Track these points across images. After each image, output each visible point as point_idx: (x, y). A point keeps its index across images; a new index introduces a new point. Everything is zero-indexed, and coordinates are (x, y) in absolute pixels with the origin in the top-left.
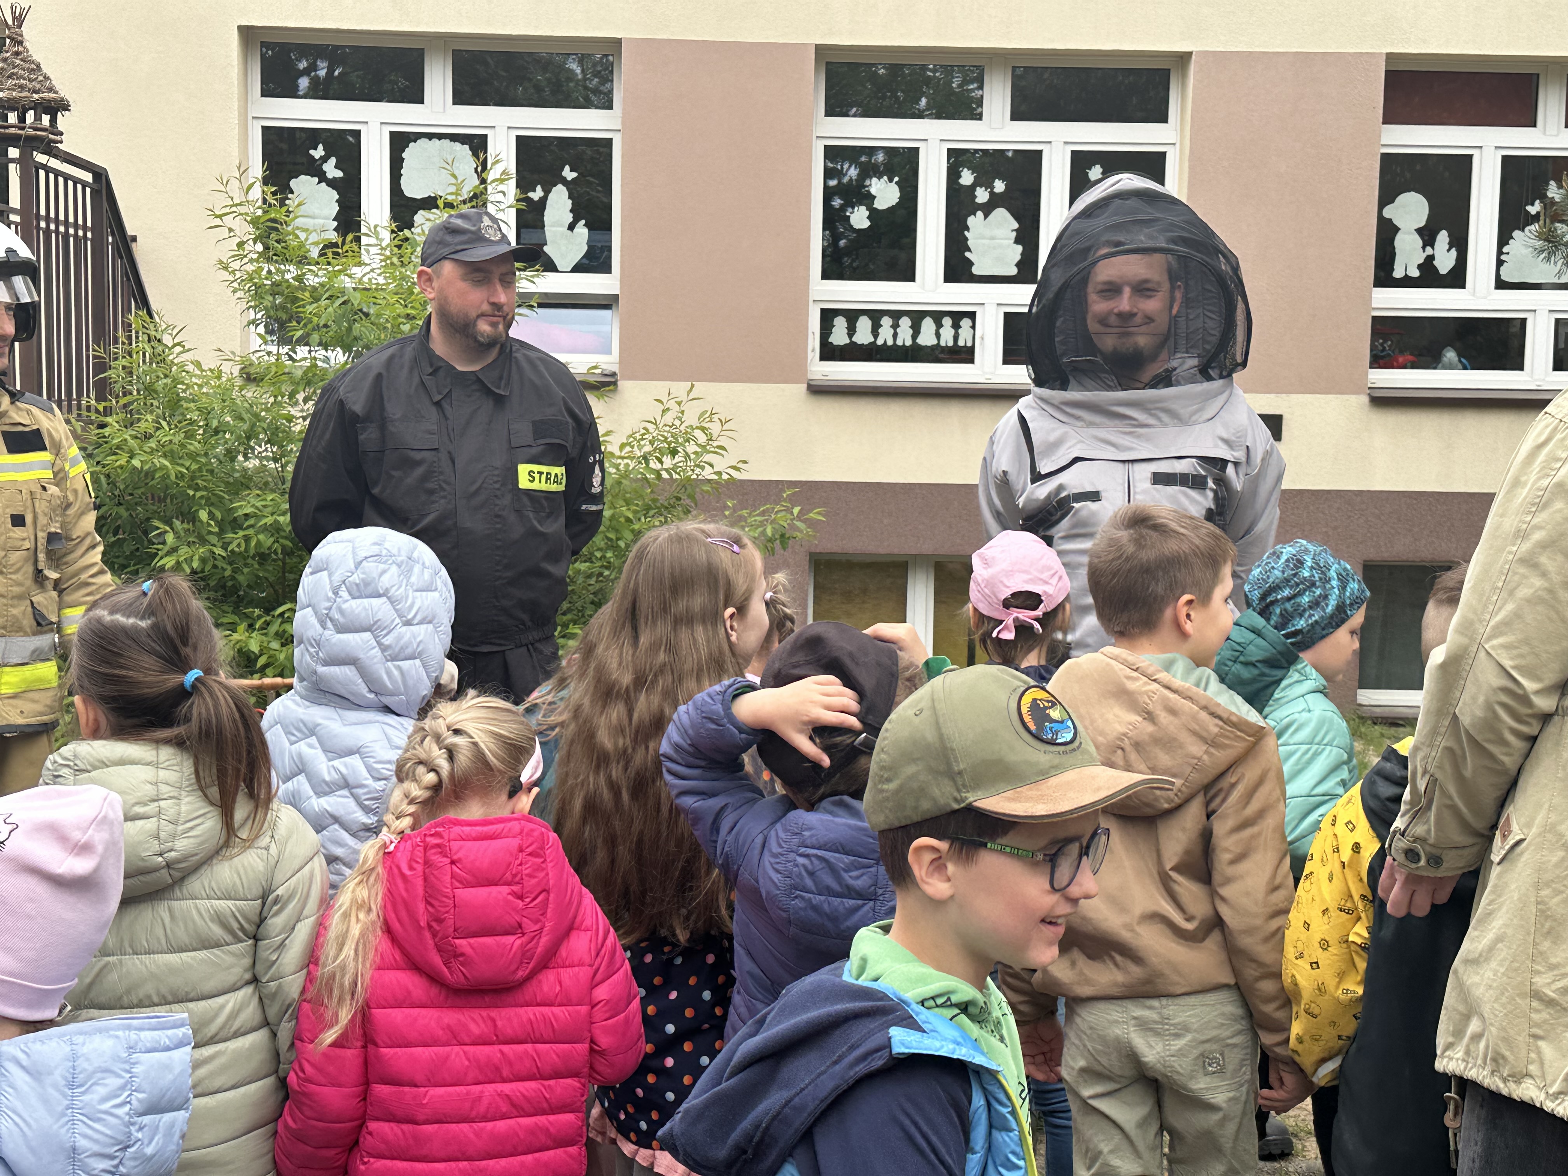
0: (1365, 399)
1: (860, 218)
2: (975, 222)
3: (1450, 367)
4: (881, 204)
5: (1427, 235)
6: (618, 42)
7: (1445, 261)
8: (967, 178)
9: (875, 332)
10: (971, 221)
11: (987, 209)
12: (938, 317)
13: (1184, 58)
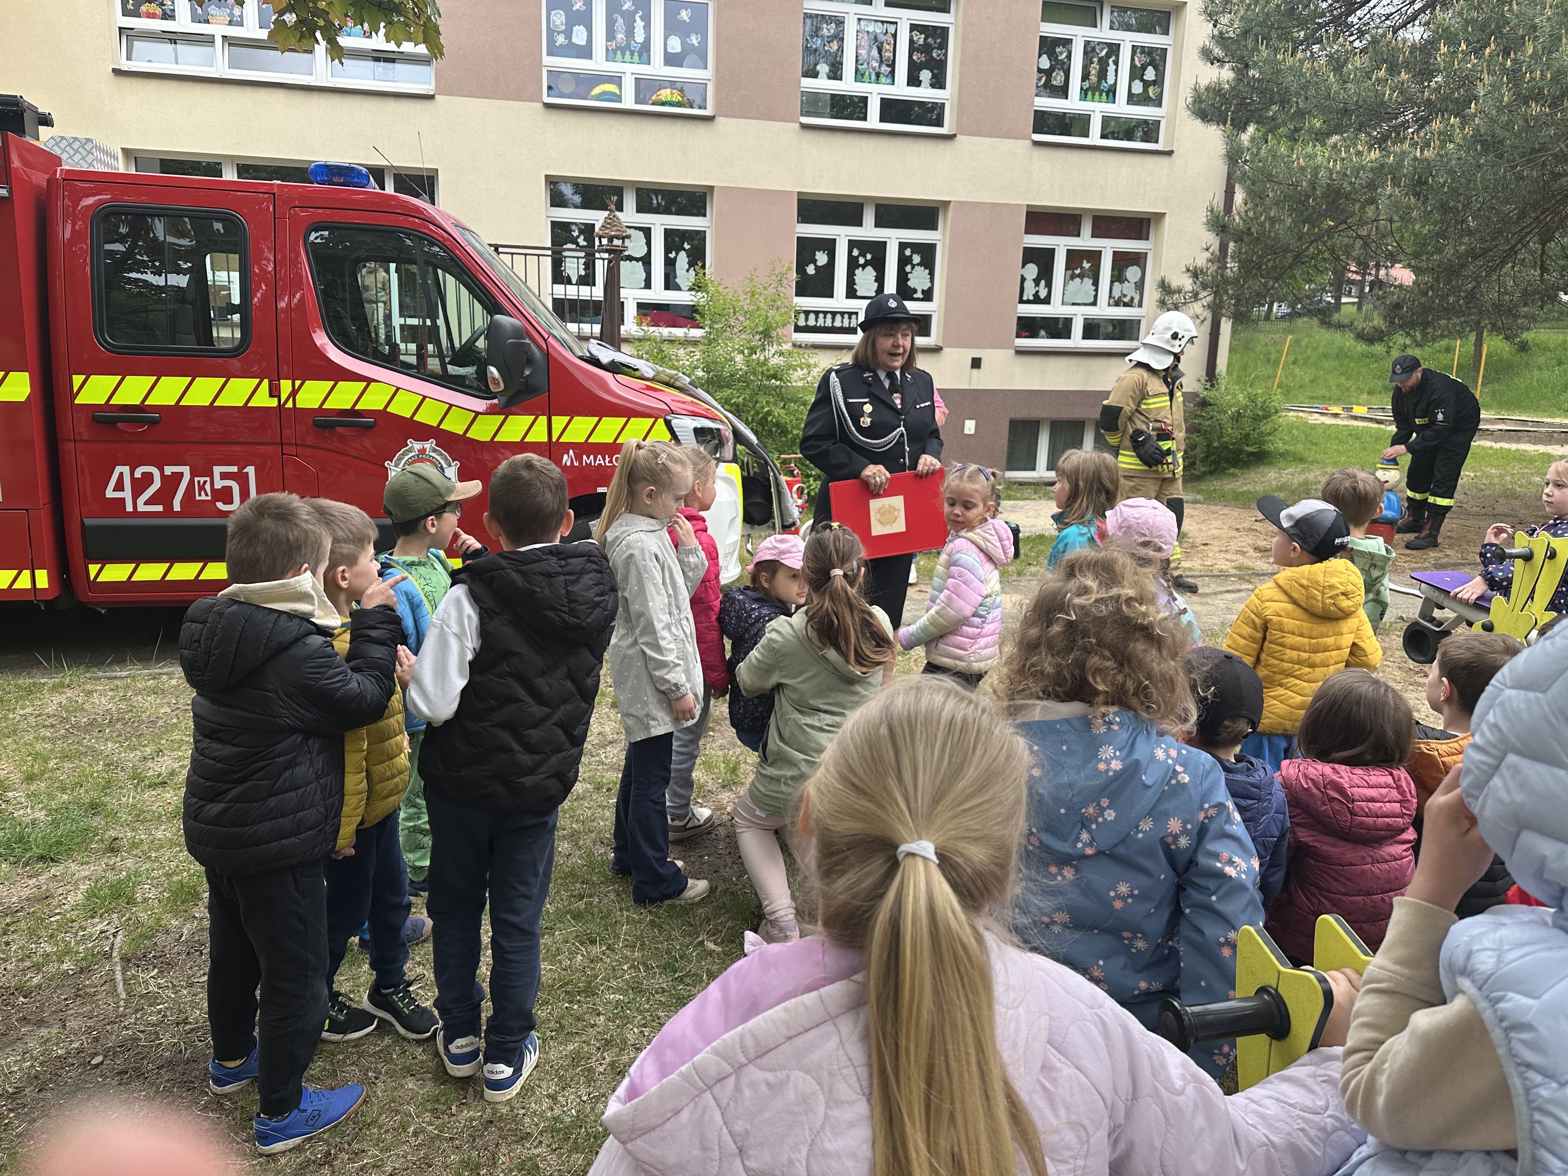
0: (1013, 351)
1: (811, 270)
2: (858, 272)
3: (1043, 337)
4: (819, 264)
5: (1037, 282)
6: (712, 188)
7: (1043, 294)
8: (856, 253)
9: (816, 321)
10: (857, 272)
11: (864, 267)
12: (842, 314)
13: (946, 204)
